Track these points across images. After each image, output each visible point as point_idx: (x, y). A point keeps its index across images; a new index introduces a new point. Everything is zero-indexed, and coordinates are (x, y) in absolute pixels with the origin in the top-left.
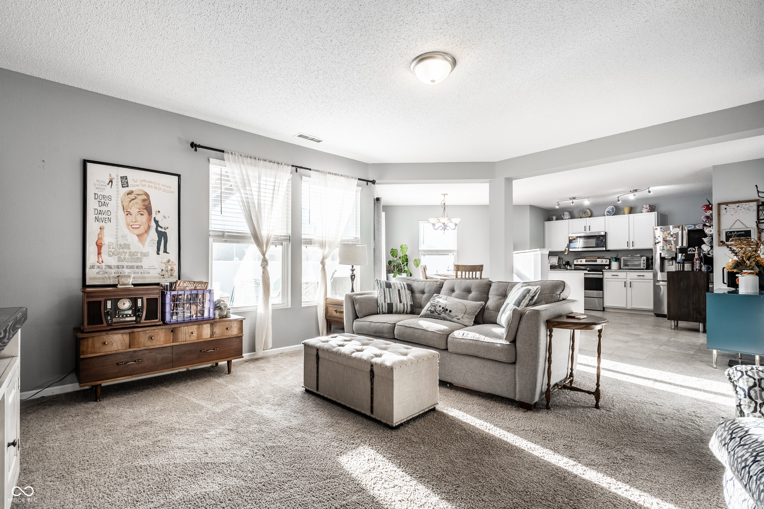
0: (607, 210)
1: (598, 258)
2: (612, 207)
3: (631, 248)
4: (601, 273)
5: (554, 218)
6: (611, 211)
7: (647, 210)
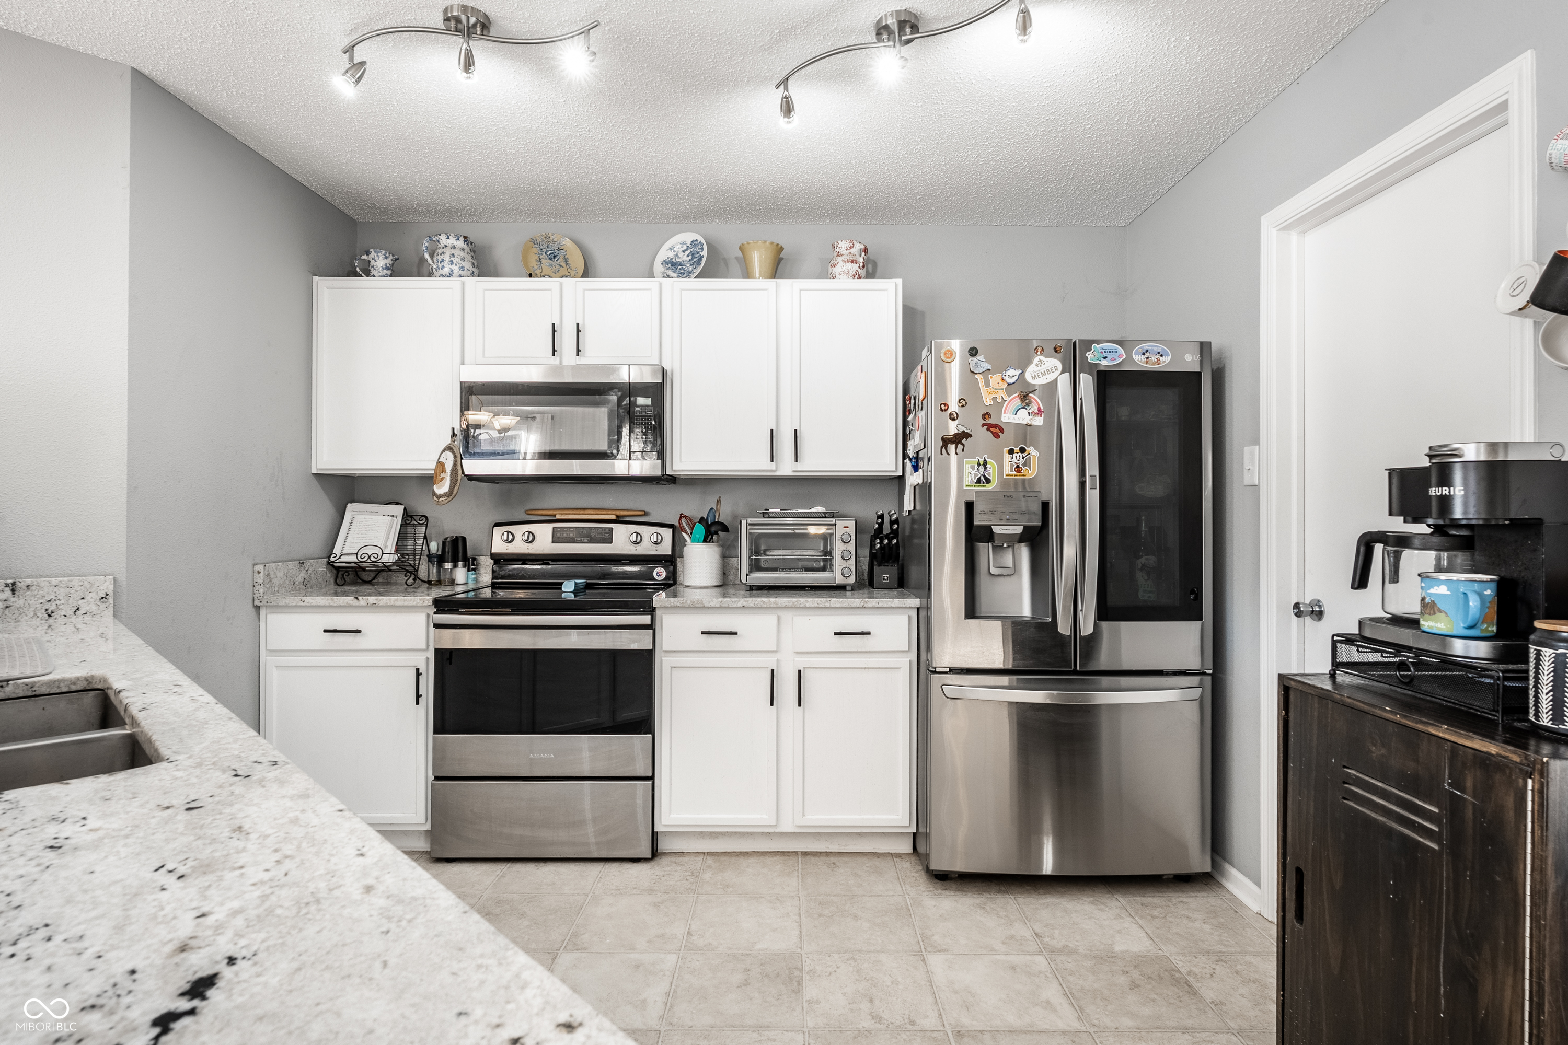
0: (664, 254)
1: (619, 520)
2: (688, 237)
3: (786, 468)
4: (645, 619)
5: (380, 262)
6: (684, 258)
7: (856, 267)
